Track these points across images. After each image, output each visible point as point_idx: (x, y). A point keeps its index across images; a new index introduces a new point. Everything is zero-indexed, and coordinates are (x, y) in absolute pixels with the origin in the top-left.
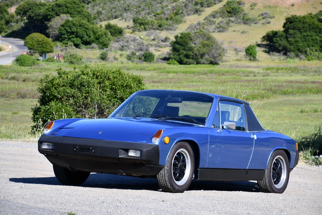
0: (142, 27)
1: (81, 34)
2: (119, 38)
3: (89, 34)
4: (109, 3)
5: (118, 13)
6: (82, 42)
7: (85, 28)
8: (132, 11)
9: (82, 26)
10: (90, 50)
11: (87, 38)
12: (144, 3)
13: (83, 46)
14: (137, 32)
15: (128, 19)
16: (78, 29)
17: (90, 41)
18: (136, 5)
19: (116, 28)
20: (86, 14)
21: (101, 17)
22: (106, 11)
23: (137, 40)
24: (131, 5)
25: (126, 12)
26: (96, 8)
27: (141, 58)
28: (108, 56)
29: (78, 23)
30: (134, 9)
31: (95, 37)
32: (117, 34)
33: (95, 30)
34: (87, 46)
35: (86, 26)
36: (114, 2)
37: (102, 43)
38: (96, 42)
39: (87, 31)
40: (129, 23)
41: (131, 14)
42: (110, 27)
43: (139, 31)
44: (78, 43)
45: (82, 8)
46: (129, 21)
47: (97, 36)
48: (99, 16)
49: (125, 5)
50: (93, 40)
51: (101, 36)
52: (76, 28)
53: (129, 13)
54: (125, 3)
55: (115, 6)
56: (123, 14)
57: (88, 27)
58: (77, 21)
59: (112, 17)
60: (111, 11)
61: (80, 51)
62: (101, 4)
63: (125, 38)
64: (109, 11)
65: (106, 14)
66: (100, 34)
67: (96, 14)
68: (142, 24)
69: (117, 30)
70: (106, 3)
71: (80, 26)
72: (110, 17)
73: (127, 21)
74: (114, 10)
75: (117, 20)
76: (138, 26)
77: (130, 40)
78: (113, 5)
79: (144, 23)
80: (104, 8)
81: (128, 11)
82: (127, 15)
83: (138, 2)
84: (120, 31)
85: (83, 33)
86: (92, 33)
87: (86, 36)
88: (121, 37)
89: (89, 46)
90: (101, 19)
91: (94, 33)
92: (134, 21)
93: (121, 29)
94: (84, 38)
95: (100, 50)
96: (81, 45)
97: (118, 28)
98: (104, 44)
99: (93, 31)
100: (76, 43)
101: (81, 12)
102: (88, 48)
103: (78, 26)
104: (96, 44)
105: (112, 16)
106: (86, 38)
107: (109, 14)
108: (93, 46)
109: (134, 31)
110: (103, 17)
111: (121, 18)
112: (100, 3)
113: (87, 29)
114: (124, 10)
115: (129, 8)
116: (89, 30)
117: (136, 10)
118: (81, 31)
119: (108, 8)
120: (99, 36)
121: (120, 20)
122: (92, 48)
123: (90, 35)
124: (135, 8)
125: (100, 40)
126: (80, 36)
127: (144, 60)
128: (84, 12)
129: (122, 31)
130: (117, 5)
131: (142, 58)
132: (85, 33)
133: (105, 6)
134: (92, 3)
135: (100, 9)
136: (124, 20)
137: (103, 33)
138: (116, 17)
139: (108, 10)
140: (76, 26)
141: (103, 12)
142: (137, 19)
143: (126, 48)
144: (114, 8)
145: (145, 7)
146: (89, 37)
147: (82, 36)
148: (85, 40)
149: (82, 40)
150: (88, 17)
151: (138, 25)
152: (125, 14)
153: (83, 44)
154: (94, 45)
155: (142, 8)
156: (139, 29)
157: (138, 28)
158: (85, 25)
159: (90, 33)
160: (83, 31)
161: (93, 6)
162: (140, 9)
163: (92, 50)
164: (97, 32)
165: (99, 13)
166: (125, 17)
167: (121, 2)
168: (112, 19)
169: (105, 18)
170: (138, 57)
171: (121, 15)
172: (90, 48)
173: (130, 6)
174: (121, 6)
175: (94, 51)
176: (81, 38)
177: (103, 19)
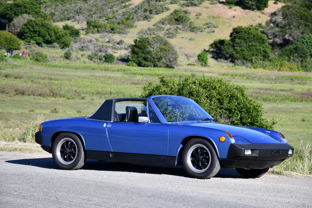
0: (96, 29)
1: (43, 34)
2: (76, 39)
3: (50, 34)
4: (60, 6)
5: (71, 15)
6: (44, 41)
7: (47, 28)
8: (84, 14)
9: (44, 26)
10: (53, 49)
11: (49, 37)
12: (95, 7)
13: (44, 45)
14: (91, 34)
15: (80, 21)
16: (41, 29)
17: (52, 41)
18: (87, 9)
19: (73, 29)
20: (43, 15)
21: (54, 18)
22: (58, 13)
23: (93, 41)
24: (83, 9)
25: (78, 14)
26: (48, 9)
27: (101, 59)
28: (71, 55)
29: (40, 23)
30: (85, 12)
31: (56, 37)
32: (74, 35)
33: (56, 30)
34: (48, 45)
35: (48, 27)
36: (65, 5)
37: (64, 42)
38: (56, 41)
39: (49, 31)
40: (82, 25)
41: (83, 17)
42: (67, 28)
43: (93, 33)
44: (40, 42)
45: (39, 9)
46: (82, 22)
47: (58, 36)
48: (52, 17)
49: (77, 8)
50: (54, 39)
51: (61, 36)
52: (38, 28)
53: (81, 16)
54: (77, 6)
55: (67, 9)
56: (76, 17)
57: (50, 28)
58: (39, 21)
59: (64, 19)
60: (64, 12)
61: (44, 50)
62: (53, 6)
63: (81, 39)
64: (61, 13)
65: (59, 15)
66: (61, 34)
67: (49, 15)
68: (95, 27)
69: (74, 32)
70: (58, 6)
71: (43, 26)
72: (63, 19)
73: (80, 23)
74: (66, 12)
75: (70, 21)
76: (91, 29)
77: (86, 41)
78: (65, 8)
79: (97, 25)
80: (56, 9)
81: (80, 14)
82: (79, 18)
83: (89, 6)
84: (77, 32)
85: (45, 32)
86: (53, 33)
87: (48, 35)
88: (78, 38)
89: (50, 45)
90: (54, 20)
91: (56, 33)
92: (87, 23)
93: (77, 30)
94: (46, 38)
95: (62, 49)
96: (43, 43)
97: (75, 29)
98: (65, 44)
99: (54, 31)
100: (38, 42)
101: (38, 12)
102: (49, 47)
103: (40, 26)
104: (58, 44)
105: (65, 17)
106: (47, 37)
107: (61, 16)
108: (54, 46)
109: (87, 33)
110: (56, 18)
111: (73, 20)
112: (51, 5)
113: (49, 29)
114: (76, 13)
115: (81, 11)
116: (51, 30)
117: (88, 14)
118: (43, 31)
119: (60, 10)
120: (60, 36)
121: (72, 21)
122: (54, 47)
123: (52, 35)
124: (87, 12)
125: (60, 39)
126: (42, 36)
127: (105, 61)
128: (41, 13)
129: (79, 32)
130: (69, 7)
131: (103, 59)
132: (47, 32)
133: (57, 8)
134: (43, 4)
135: (53, 11)
136: (77, 22)
137: (64, 34)
138: (69, 19)
139: (60, 11)
140: (38, 25)
141: (56, 13)
142: (91, 22)
143: (86, 48)
144: (66, 10)
145: (96, 11)
146: (51, 36)
147: (44, 35)
148: (47, 39)
149: (44, 39)
150: (44, 17)
151: (92, 27)
152: (77, 17)
153: (44, 42)
154: (55, 44)
155: (93, 11)
156: (93, 32)
157: (92, 30)
158: (47, 25)
159: (52, 33)
160: (45, 31)
161: (45, 7)
162: (91, 12)
163: (54, 49)
164: (58, 32)
165: (52, 14)
166: (77, 19)
167: (72, 5)
168: (64, 20)
169: (58, 19)
170: (99, 58)
171: (73, 17)
172: (51, 47)
173: (81, 9)
174: (73, 9)
175: (56, 50)
176: (44, 37)
177: (56, 20)
